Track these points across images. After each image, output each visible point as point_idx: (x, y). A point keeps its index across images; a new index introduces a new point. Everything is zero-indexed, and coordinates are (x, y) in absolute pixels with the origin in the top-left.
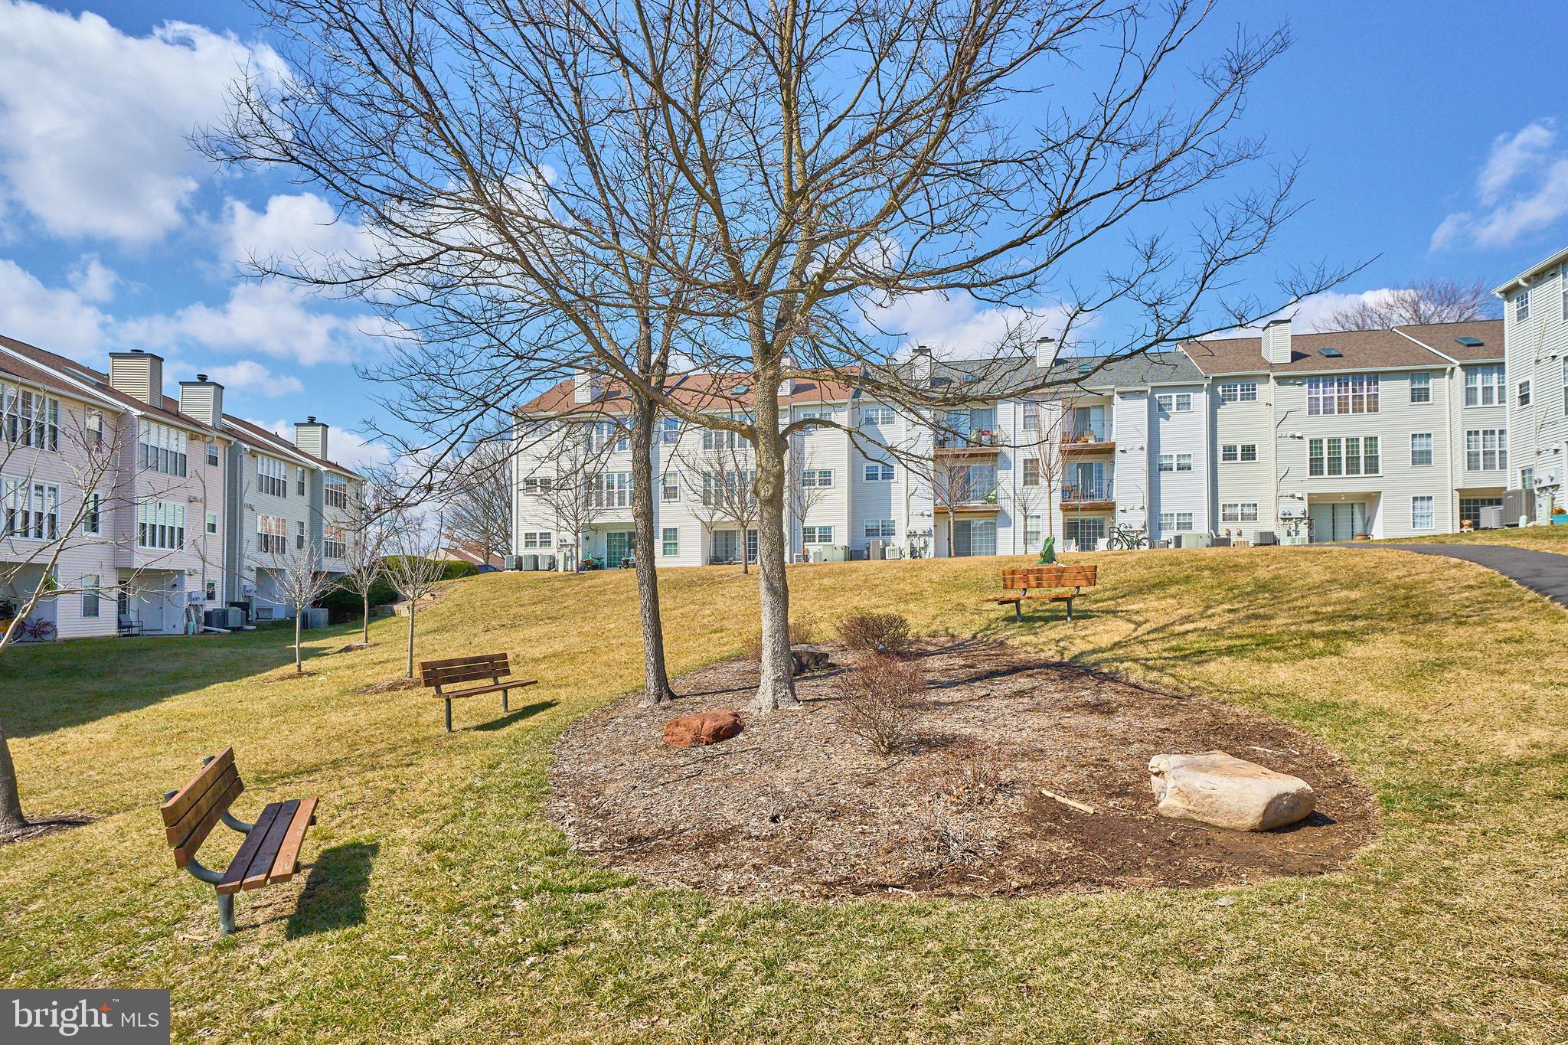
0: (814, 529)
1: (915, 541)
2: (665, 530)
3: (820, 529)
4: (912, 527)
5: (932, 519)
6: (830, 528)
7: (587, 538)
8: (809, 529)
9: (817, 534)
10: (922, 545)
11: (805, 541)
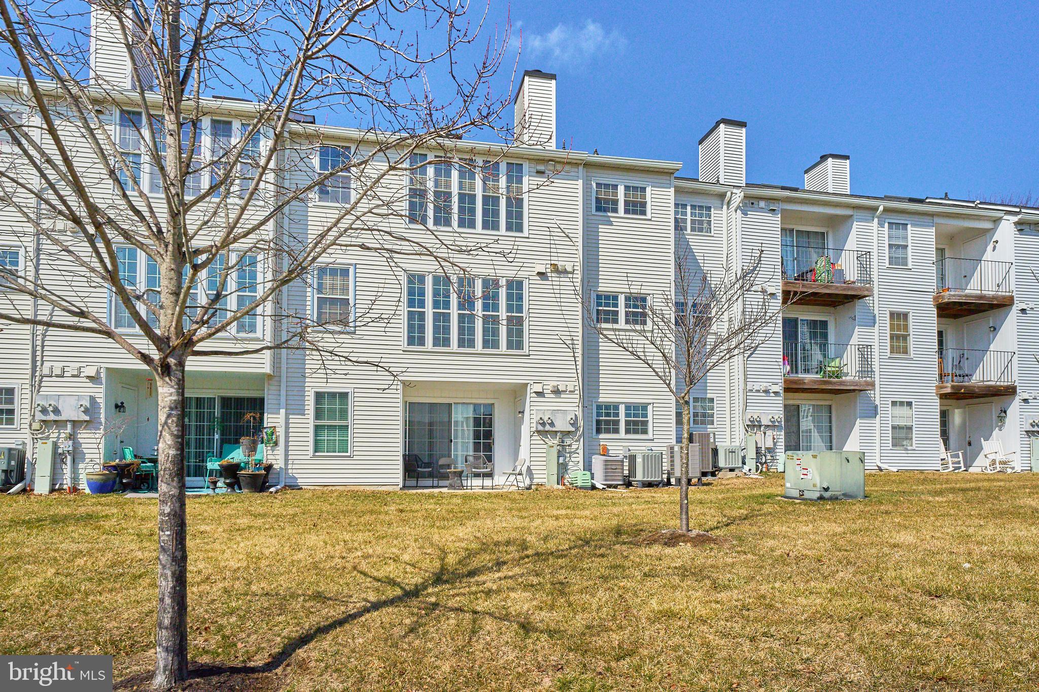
0: (616, 407)
1: (759, 437)
2: (319, 396)
3: (628, 408)
4: (754, 412)
5: (780, 401)
6: (645, 407)
7: (119, 407)
8: (607, 407)
9: (622, 418)
10: (770, 444)
11: (599, 431)
